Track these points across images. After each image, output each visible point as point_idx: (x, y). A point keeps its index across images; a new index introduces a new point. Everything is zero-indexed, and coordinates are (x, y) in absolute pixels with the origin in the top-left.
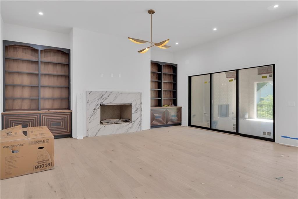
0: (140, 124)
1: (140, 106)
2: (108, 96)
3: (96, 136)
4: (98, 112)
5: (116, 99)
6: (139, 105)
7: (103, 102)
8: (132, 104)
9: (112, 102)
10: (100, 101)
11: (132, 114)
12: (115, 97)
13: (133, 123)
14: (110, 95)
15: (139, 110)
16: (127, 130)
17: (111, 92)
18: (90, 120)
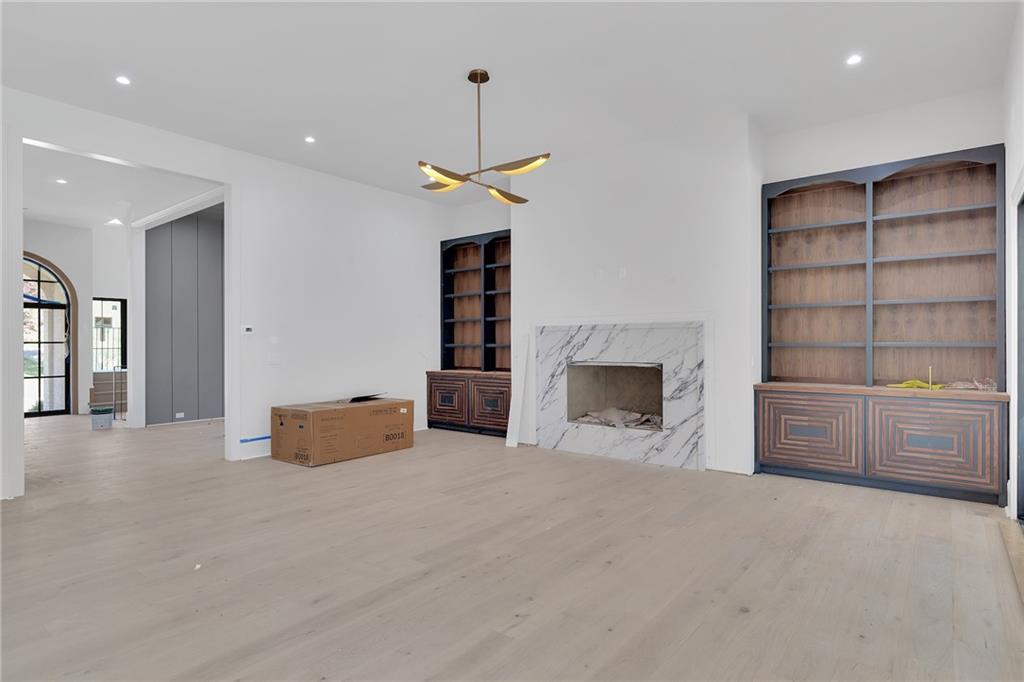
0: (697, 443)
1: (694, 374)
2: (587, 340)
3: (557, 448)
4: (562, 383)
5: (608, 347)
6: (692, 371)
7: (572, 357)
8: (662, 365)
9: (597, 358)
10: (565, 353)
11: (664, 403)
12: (606, 341)
13: (666, 432)
14: (590, 334)
15: (692, 387)
16: (646, 454)
17: (594, 328)
18: (544, 403)
